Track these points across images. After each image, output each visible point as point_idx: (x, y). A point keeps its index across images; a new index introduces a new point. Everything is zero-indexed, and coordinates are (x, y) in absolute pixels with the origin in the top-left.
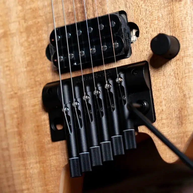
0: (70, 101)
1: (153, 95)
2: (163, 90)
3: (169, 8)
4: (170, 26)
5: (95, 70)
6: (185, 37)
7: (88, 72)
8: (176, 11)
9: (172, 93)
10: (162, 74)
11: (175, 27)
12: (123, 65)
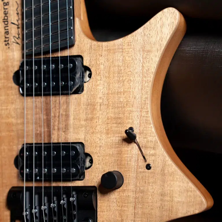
0: (29, 205)
1: (98, 214)
2: (106, 212)
3: (119, 149)
4: (118, 164)
5: (54, 184)
6: (128, 175)
7: (47, 185)
8: (124, 153)
9: (112, 216)
10: (107, 200)
11: (121, 165)
12: (77, 185)
